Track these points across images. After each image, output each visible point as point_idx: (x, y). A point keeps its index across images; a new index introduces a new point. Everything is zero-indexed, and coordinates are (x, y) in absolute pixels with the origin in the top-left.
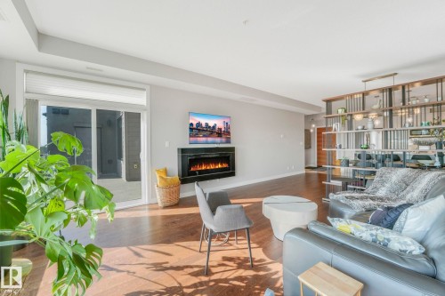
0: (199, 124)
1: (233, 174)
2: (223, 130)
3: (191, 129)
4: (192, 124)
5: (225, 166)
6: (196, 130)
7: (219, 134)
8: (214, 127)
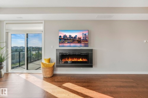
0: (65, 36)
1: (91, 66)
2: (82, 38)
3: (60, 39)
4: (60, 36)
5: (84, 60)
6: (63, 40)
7: (79, 41)
8: (75, 37)
